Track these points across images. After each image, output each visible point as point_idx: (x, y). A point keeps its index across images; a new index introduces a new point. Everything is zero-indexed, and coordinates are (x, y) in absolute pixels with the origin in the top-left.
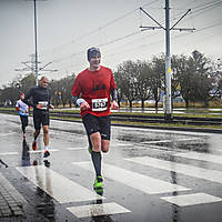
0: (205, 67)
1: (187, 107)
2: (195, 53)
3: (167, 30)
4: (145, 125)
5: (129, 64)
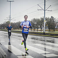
0: (54, 20)
1: (49, 31)
2: (52, 17)
3: (45, 10)
5: (34, 19)
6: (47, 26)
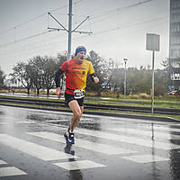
0: (99, 64)
2: (92, 53)
3: (70, 32)
5: (38, 59)
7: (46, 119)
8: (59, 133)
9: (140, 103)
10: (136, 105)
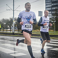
1: (18, 31)
3: (14, 11)
4: (7, 35)
6: (16, 26)
7: (7, 39)
8: (11, 44)
9: (37, 33)
10: (35, 34)
